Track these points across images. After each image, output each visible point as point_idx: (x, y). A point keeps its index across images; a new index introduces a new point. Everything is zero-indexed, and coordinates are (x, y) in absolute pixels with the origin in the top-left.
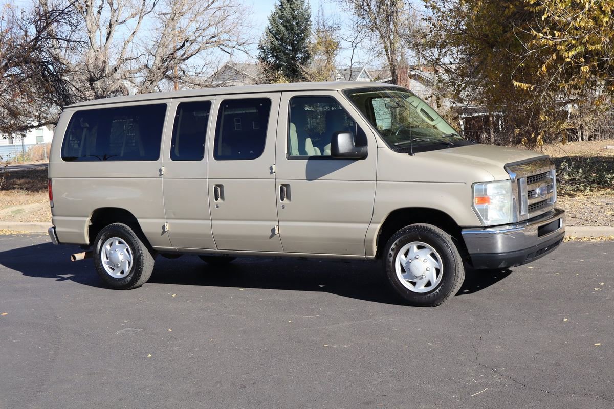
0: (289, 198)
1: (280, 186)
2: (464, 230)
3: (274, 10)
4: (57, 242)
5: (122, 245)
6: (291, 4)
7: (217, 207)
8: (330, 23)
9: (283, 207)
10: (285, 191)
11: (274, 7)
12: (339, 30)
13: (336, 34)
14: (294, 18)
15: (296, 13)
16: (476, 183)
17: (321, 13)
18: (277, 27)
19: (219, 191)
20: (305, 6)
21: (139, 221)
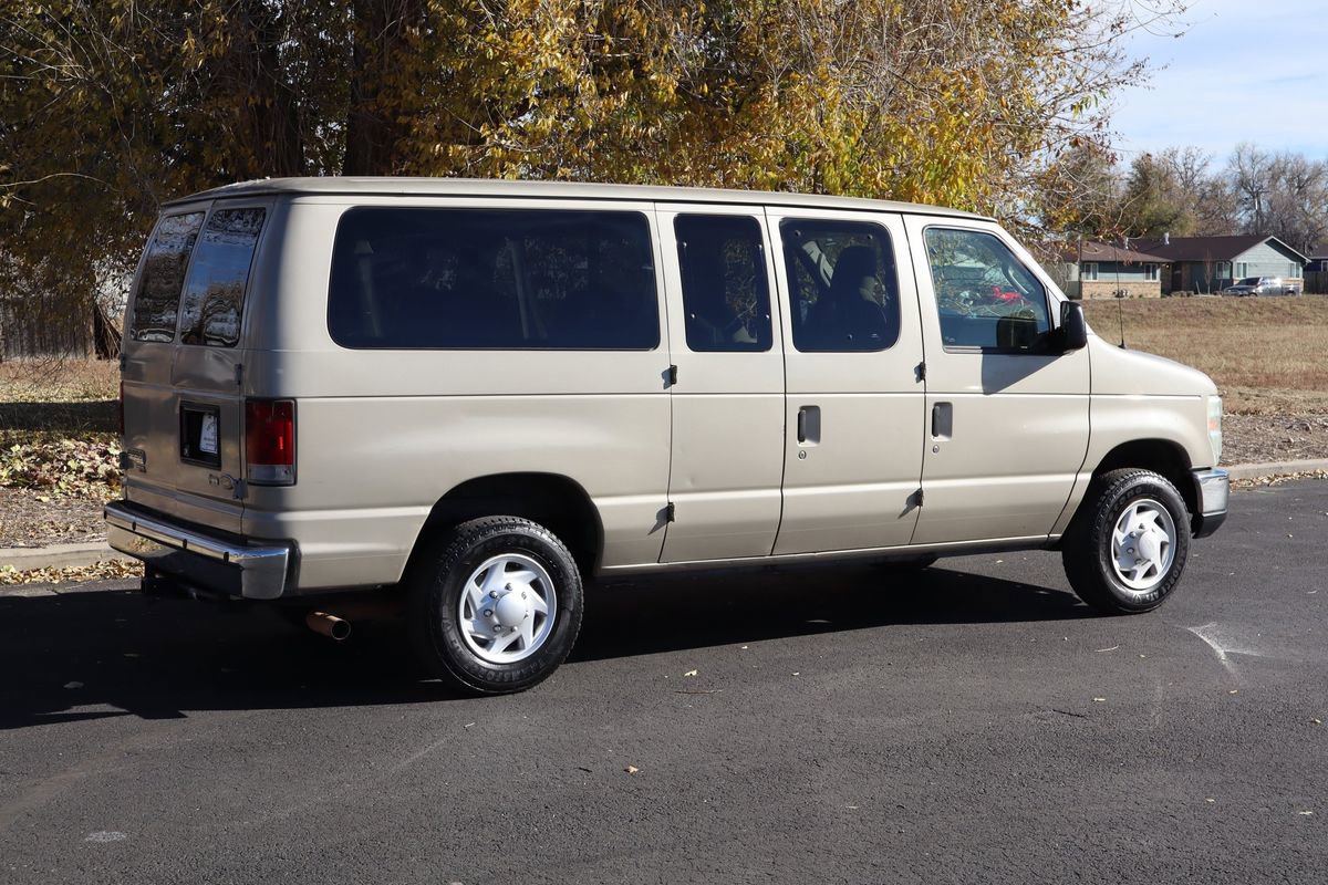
0: (948, 432)
1: (933, 407)
2: (1195, 474)
7: (802, 455)
9: (935, 450)
10: (941, 418)
19: (809, 423)
21: (597, 502)
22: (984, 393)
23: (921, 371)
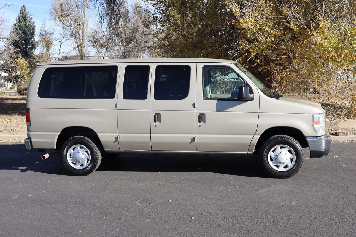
0: (204, 122)
1: (199, 115)
2: (307, 138)
3: (15, 22)
4: (31, 148)
5: (83, 149)
6: (25, 20)
7: (156, 126)
8: (48, 31)
9: (200, 126)
10: (202, 118)
11: (15, 20)
12: (53, 35)
13: (52, 37)
14: (26, 27)
15: (27, 24)
16: (315, 114)
17: (43, 26)
18: (17, 31)
19: (157, 117)
20: (32, 21)
21: (98, 134)
22: (217, 111)
23: (194, 105)
